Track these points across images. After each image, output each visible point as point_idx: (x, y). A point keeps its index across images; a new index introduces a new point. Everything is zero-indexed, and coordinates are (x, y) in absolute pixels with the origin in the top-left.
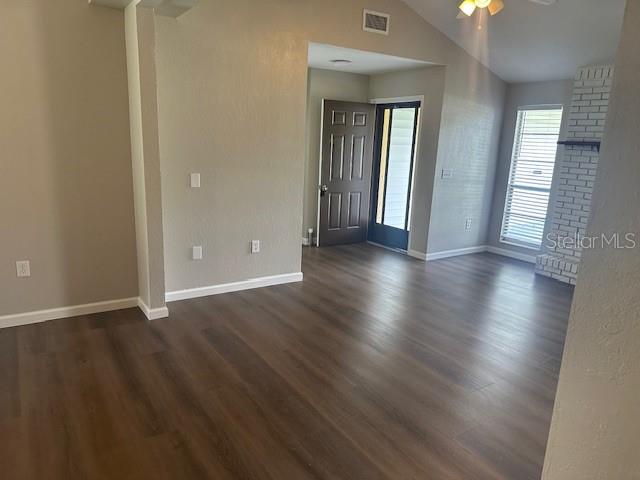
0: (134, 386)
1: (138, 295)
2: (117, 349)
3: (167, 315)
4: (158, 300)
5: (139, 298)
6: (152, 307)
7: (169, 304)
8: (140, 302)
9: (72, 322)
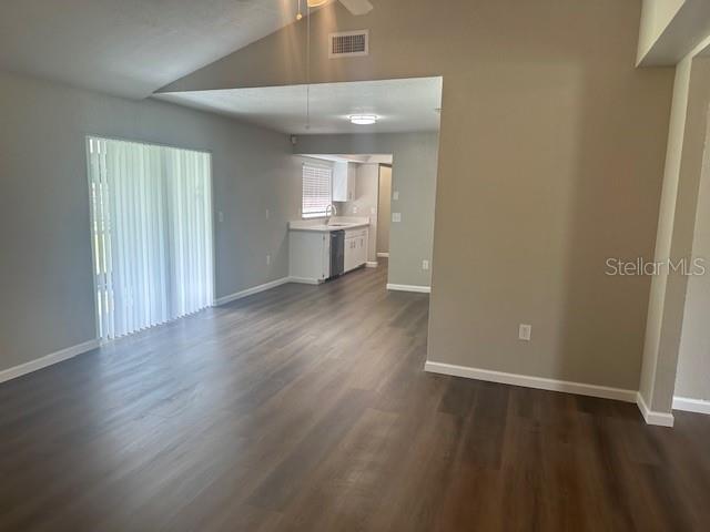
0: (615, 490)
1: (638, 390)
2: (603, 442)
3: (672, 426)
4: (663, 403)
5: (639, 394)
6: (653, 410)
7: (675, 412)
8: (640, 399)
9: (560, 398)
